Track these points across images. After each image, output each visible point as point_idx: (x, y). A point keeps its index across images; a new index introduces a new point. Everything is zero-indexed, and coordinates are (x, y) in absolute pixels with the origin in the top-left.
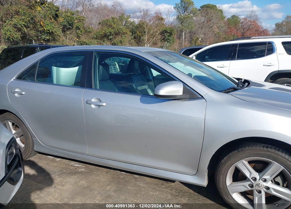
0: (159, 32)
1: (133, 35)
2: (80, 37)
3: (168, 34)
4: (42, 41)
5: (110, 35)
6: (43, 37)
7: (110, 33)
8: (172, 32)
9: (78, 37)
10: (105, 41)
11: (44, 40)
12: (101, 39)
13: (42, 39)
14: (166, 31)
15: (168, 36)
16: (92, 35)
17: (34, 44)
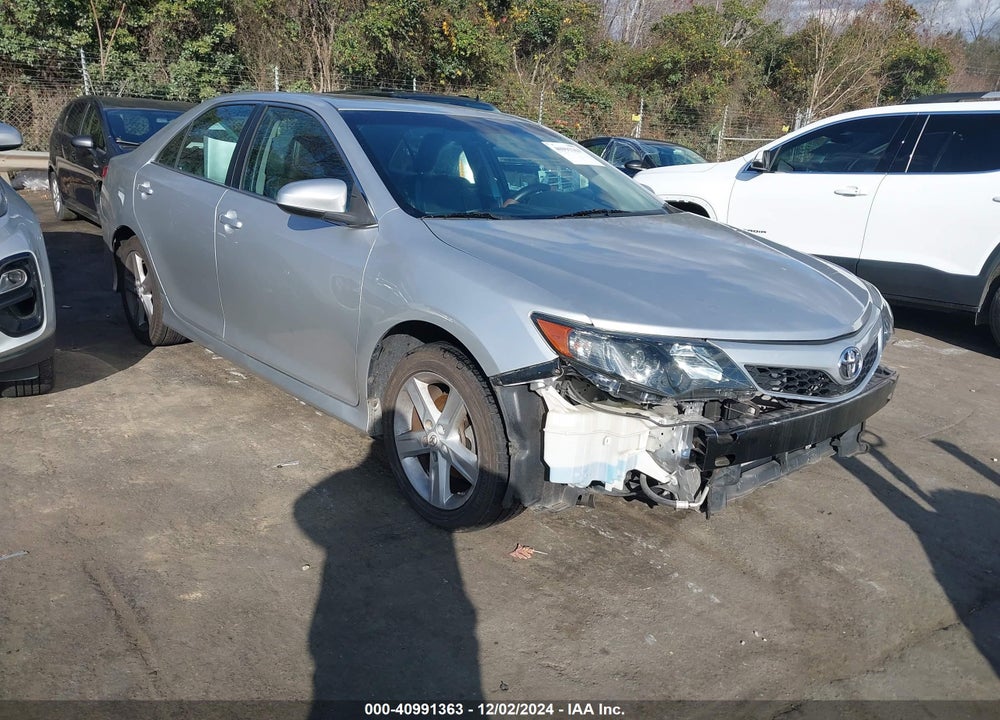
0: (877, 64)
1: (766, 73)
2: (571, 73)
3: (918, 74)
4: (442, 82)
5: (673, 71)
6: (448, 69)
7: (676, 63)
8: (936, 65)
9: (567, 73)
10: (653, 90)
11: (448, 78)
12: (643, 85)
13: (443, 75)
14: (910, 63)
15: (917, 81)
16: (612, 67)
17: (415, 89)
